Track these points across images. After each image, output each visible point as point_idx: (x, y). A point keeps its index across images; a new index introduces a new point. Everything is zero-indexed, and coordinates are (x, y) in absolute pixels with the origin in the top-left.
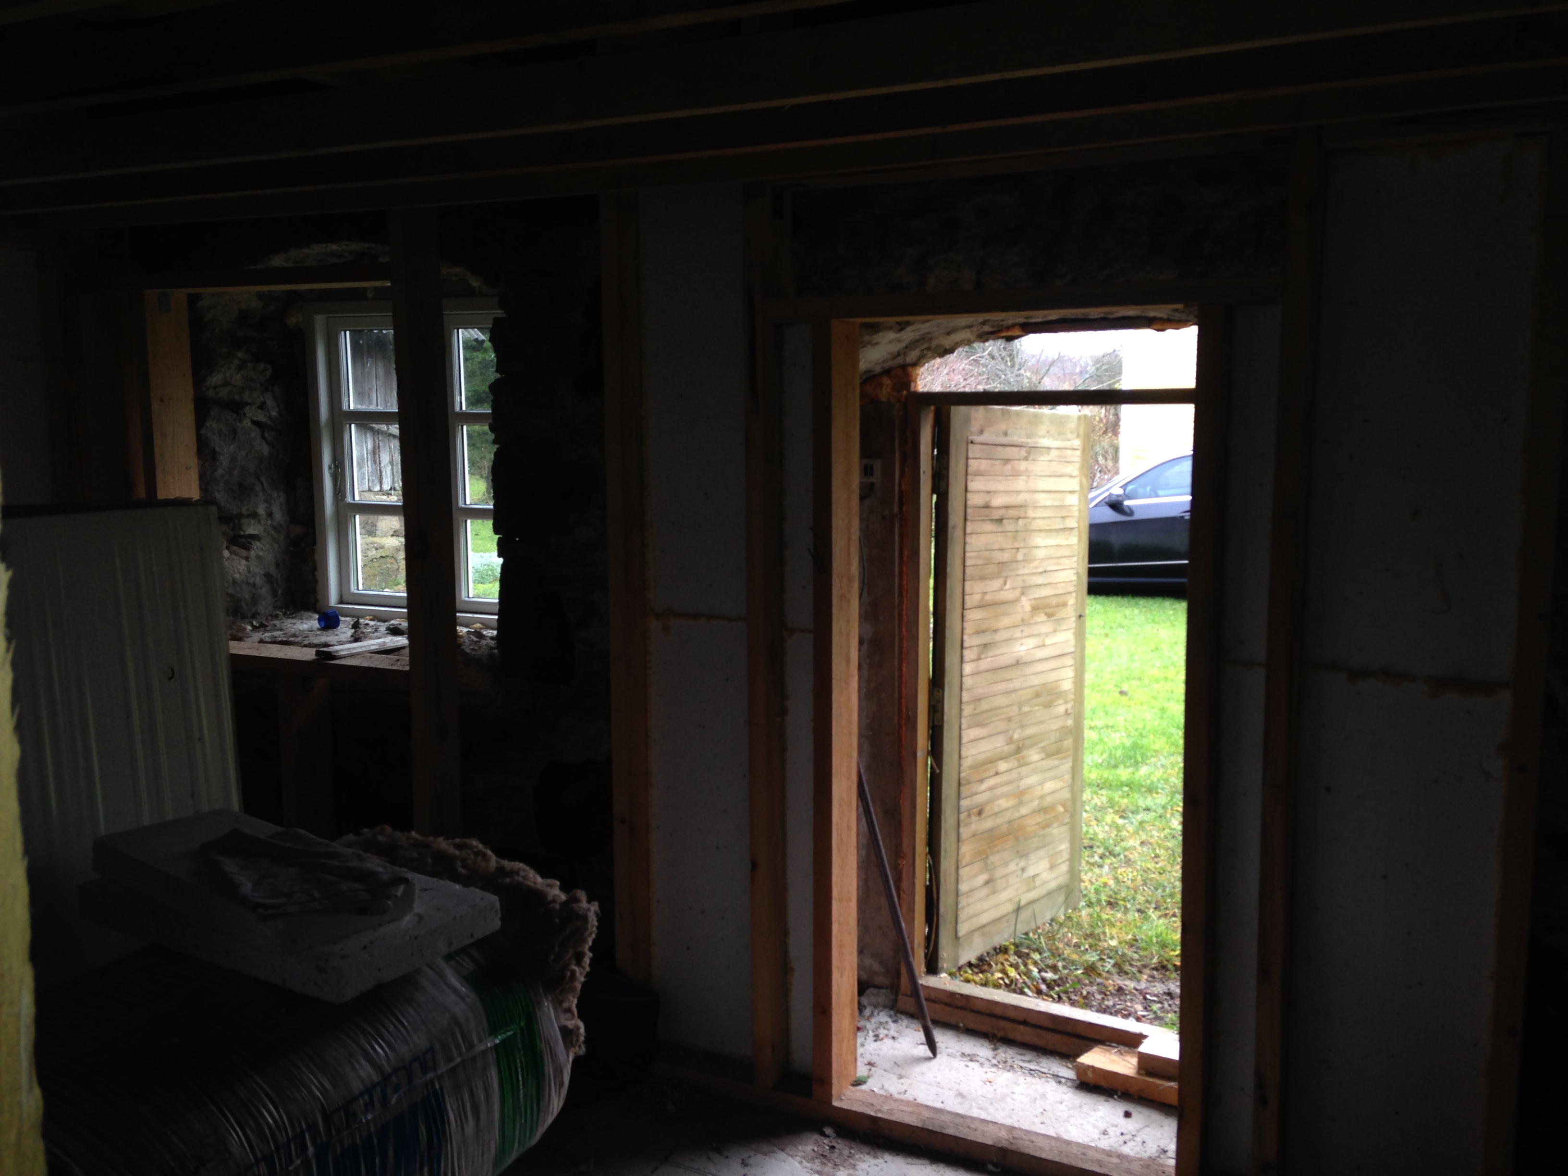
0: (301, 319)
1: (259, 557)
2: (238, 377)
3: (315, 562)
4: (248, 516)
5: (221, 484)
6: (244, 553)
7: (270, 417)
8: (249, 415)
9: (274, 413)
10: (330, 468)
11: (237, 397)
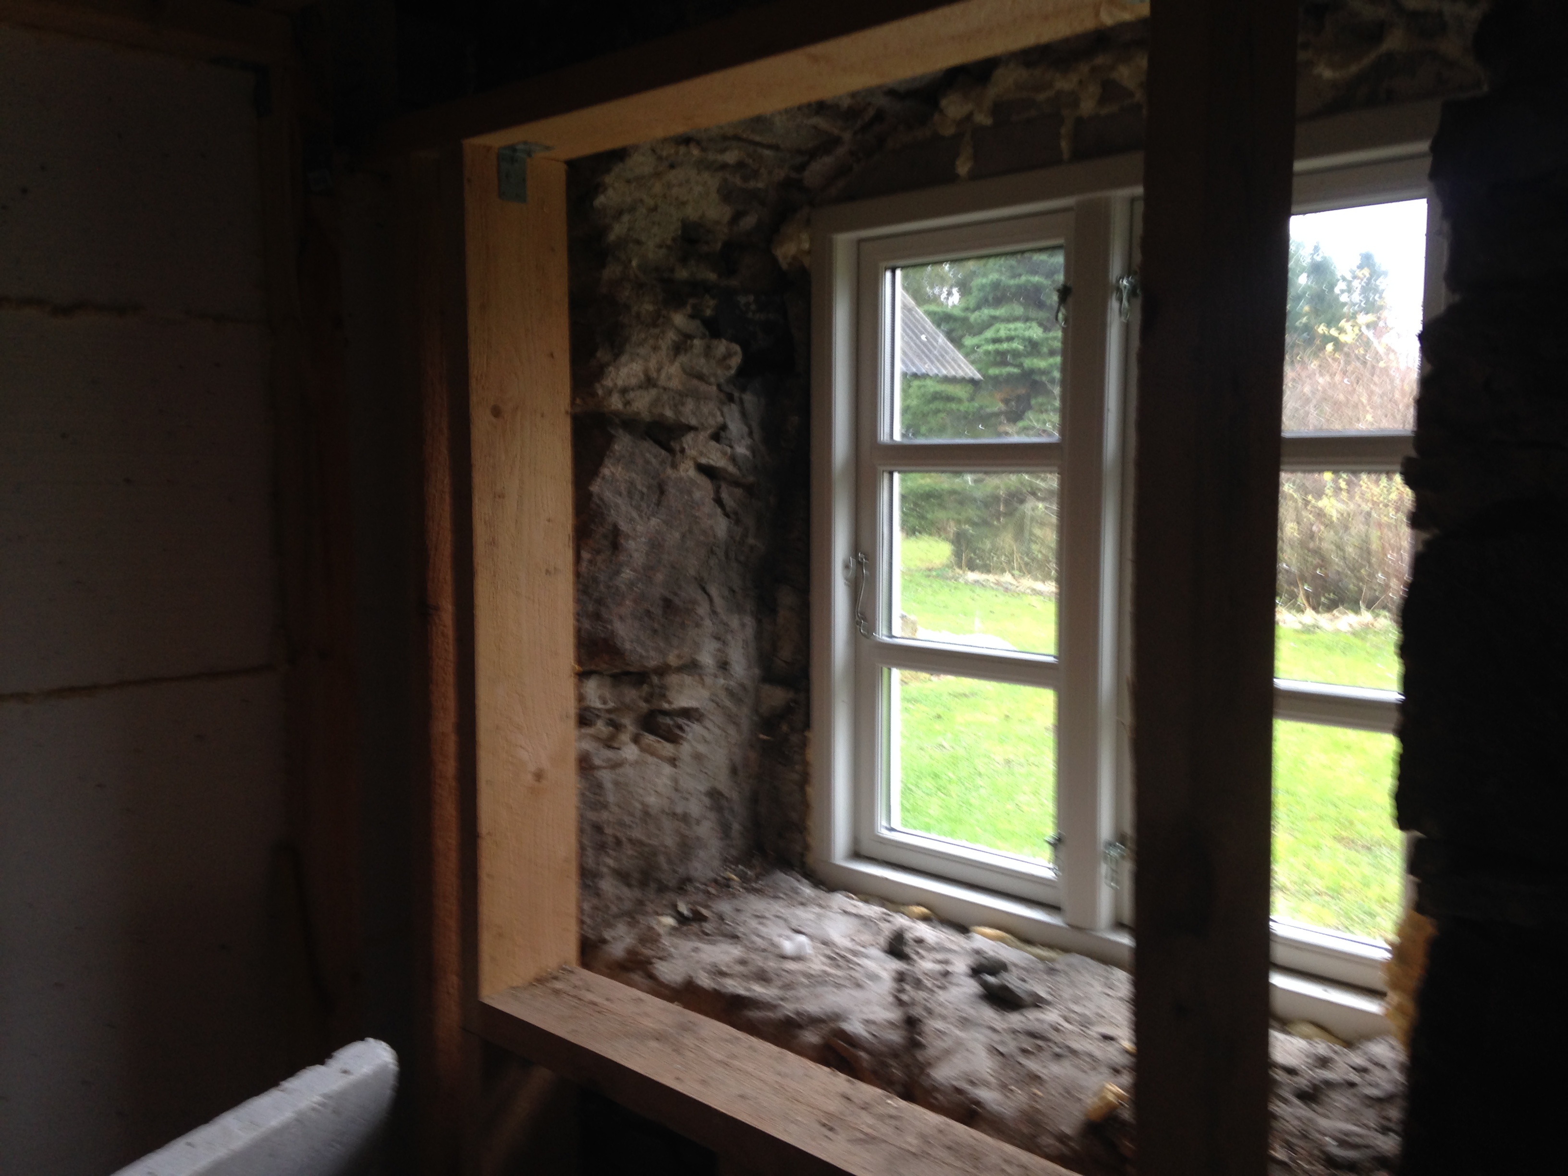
0: (806, 246)
1: (698, 757)
2: (674, 369)
3: (806, 764)
4: (680, 669)
5: (627, 602)
6: (668, 749)
7: (733, 459)
8: (691, 452)
9: (741, 450)
10: (847, 567)
11: (669, 413)
